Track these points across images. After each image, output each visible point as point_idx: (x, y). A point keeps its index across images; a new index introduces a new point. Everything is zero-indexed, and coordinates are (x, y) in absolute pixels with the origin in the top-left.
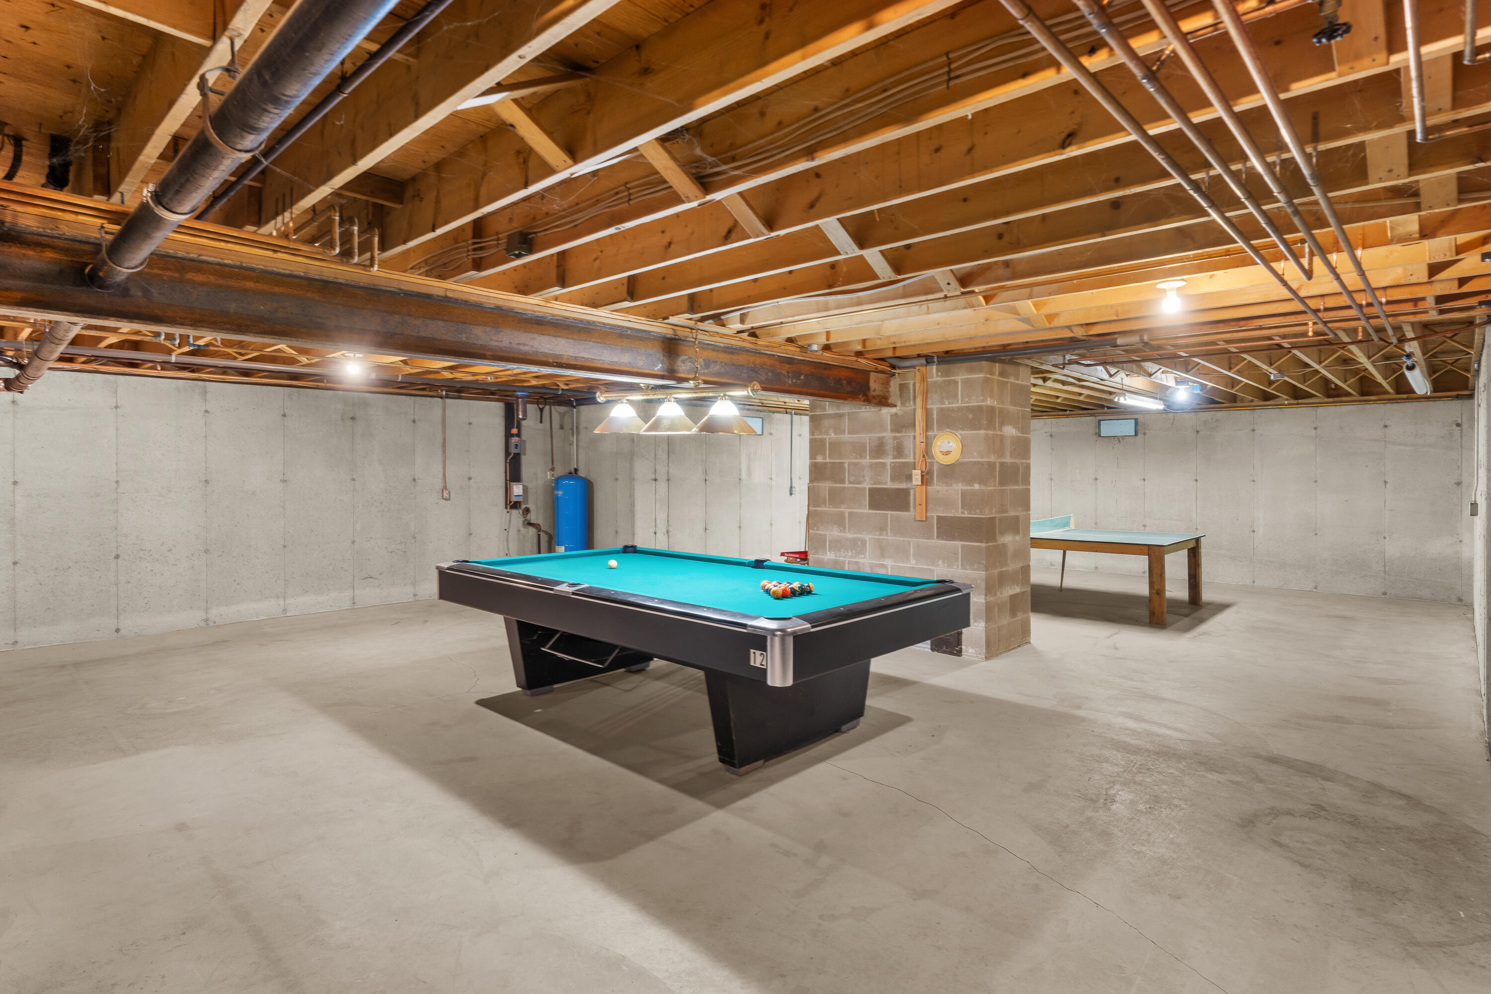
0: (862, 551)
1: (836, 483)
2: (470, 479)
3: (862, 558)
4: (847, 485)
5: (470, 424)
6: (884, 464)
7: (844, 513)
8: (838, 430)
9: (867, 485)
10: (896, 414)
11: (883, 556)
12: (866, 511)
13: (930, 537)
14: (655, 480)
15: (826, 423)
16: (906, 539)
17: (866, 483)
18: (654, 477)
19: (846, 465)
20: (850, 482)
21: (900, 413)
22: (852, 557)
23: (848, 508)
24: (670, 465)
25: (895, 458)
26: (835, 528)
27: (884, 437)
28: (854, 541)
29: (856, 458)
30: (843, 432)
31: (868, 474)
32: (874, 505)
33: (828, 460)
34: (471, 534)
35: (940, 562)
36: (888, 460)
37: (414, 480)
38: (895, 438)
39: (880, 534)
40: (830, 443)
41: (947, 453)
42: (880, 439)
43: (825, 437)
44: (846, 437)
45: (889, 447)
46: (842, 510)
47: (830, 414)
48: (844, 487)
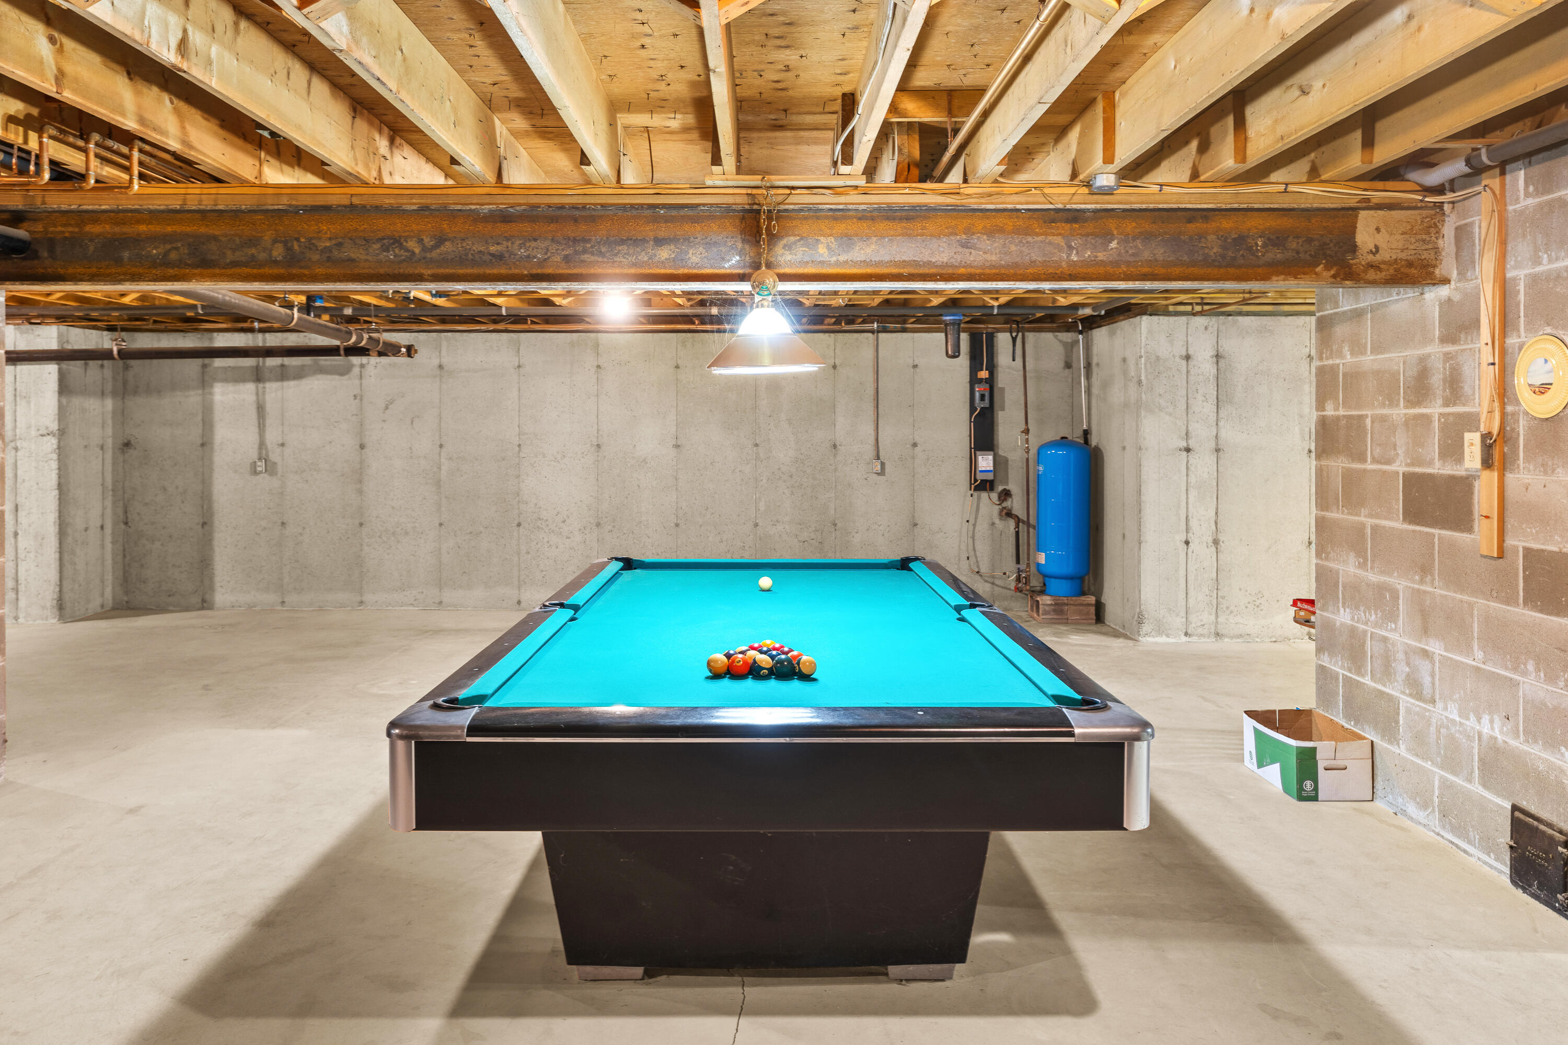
0: (1392, 616)
1: (1353, 461)
2: (915, 445)
3: (1392, 630)
4: (1370, 466)
5: (915, 366)
6: (1427, 418)
7: (1362, 526)
8: (1358, 348)
9: (1400, 467)
10: (1449, 300)
11: (1425, 631)
12: (1398, 524)
13: (1510, 600)
14: (1188, 450)
15: (1341, 331)
16: (1465, 598)
17: (1398, 463)
18: (1185, 445)
19: (1368, 421)
20: (1375, 461)
21: (1457, 297)
22: (1376, 625)
23: (1371, 516)
24: (1221, 424)
25: (1446, 405)
26: (1352, 558)
27: (1429, 355)
28: (1381, 589)
29: (1383, 405)
30: (1363, 352)
31: (1401, 439)
32: (1413, 514)
33: (1342, 412)
34: (916, 525)
35: (1531, 667)
36: (1435, 409)
37: (835, 446)
38: (1447, 357)
39: (1422, 581)
40: (1345, 375)
41: (1543, 389)
42: (1423, 359)
43: (1338, 361)
44: (1368, 360)
45: (1436, 380)
46: (1362, 519)
47: (1344, 312)
48: (1365, 470)
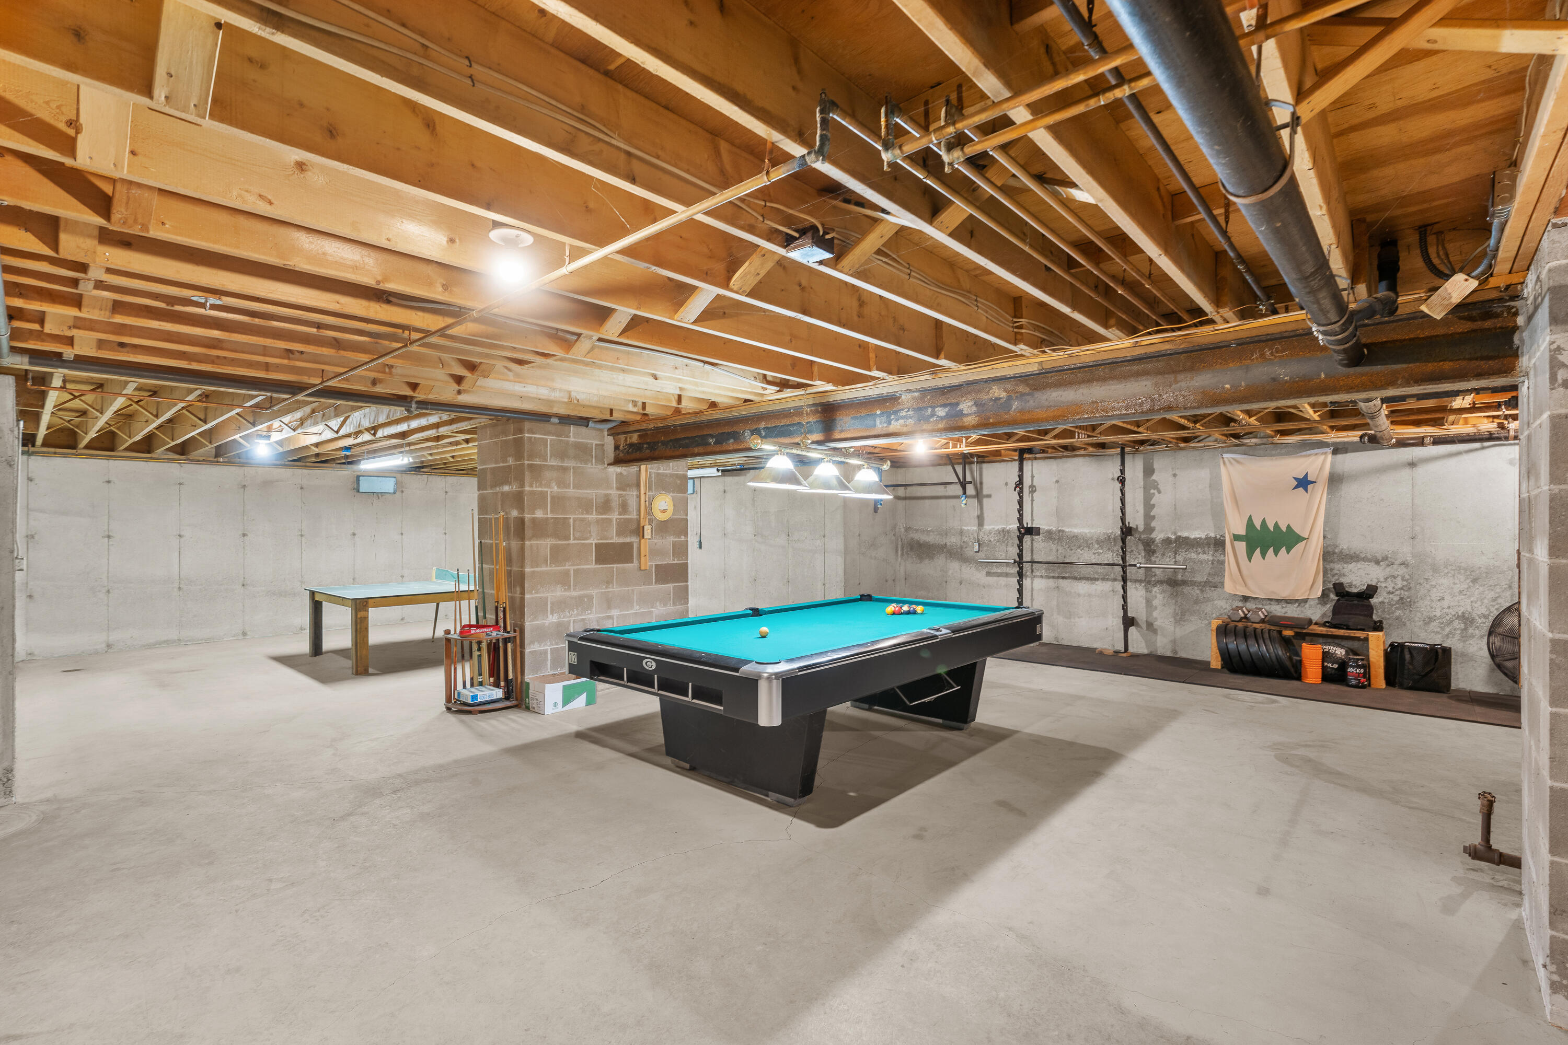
0: (589, 607)
1: (559, 540)
3: (588, 614)
4: (572, 542)
6: (610, 520)
7: (568, 571)
8: (562, 484)
9: (593, 541)
10: (621, 473)
11: (609, 608)
12: (593, 566)
13: (650, 584)
15: (548, 474)
16: (630, 588)
17: (592, 539)
19: (571, 521)
20: (575, 539)
21: (625, 473)
22: (578, 615)
23: (573, 565)
25: (620, 514)
26: (559, 587)
27: (611, 494)
28: (580, 598)
29: (582, 514)
30: (568, 486)
31: (594, 529)
32: (599, 560)
33: (550, 516)
35: (658, 603)
36: (614, 516)
38: (620, 496)
39: (607, 588)
40: (552, 497)
41: (664, 511)
42: (606, 495)
43: (546, 490)
44: (571, 491)
45: (615, 504)
46: (567, 567)
47: (552, 466)
48: (569, 544)
